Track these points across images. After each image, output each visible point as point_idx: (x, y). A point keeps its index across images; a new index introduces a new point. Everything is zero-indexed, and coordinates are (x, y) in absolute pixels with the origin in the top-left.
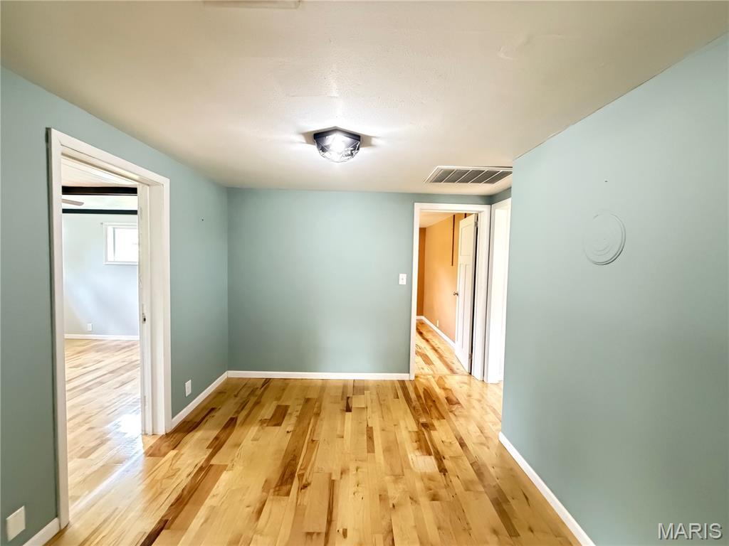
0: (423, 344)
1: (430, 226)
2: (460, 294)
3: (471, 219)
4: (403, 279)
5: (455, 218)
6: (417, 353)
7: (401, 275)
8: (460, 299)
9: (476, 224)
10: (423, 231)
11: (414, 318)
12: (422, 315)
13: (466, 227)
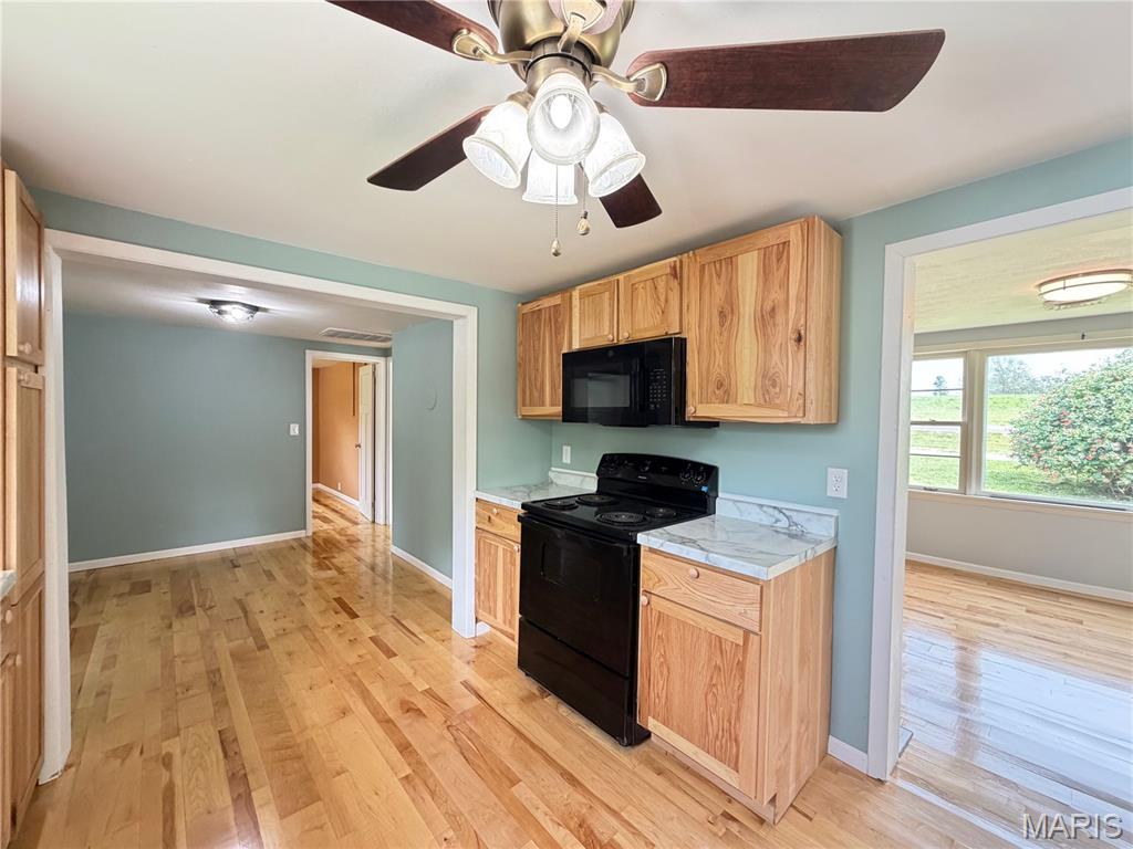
0: (320, 509)
1: (324, 368)
2: (363, 445)
3: (369, 368)
4: (295, 430)
5: (355, 366)
6: (314, 517)
7: (292, 426)
8: (362, 451)
9: (374, 373)
10: (316, 371)
11: (310, 486)
12: (318, 482)
13: (364, 375)
